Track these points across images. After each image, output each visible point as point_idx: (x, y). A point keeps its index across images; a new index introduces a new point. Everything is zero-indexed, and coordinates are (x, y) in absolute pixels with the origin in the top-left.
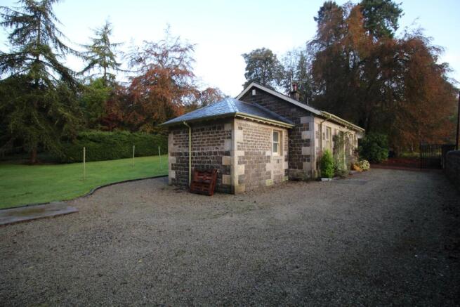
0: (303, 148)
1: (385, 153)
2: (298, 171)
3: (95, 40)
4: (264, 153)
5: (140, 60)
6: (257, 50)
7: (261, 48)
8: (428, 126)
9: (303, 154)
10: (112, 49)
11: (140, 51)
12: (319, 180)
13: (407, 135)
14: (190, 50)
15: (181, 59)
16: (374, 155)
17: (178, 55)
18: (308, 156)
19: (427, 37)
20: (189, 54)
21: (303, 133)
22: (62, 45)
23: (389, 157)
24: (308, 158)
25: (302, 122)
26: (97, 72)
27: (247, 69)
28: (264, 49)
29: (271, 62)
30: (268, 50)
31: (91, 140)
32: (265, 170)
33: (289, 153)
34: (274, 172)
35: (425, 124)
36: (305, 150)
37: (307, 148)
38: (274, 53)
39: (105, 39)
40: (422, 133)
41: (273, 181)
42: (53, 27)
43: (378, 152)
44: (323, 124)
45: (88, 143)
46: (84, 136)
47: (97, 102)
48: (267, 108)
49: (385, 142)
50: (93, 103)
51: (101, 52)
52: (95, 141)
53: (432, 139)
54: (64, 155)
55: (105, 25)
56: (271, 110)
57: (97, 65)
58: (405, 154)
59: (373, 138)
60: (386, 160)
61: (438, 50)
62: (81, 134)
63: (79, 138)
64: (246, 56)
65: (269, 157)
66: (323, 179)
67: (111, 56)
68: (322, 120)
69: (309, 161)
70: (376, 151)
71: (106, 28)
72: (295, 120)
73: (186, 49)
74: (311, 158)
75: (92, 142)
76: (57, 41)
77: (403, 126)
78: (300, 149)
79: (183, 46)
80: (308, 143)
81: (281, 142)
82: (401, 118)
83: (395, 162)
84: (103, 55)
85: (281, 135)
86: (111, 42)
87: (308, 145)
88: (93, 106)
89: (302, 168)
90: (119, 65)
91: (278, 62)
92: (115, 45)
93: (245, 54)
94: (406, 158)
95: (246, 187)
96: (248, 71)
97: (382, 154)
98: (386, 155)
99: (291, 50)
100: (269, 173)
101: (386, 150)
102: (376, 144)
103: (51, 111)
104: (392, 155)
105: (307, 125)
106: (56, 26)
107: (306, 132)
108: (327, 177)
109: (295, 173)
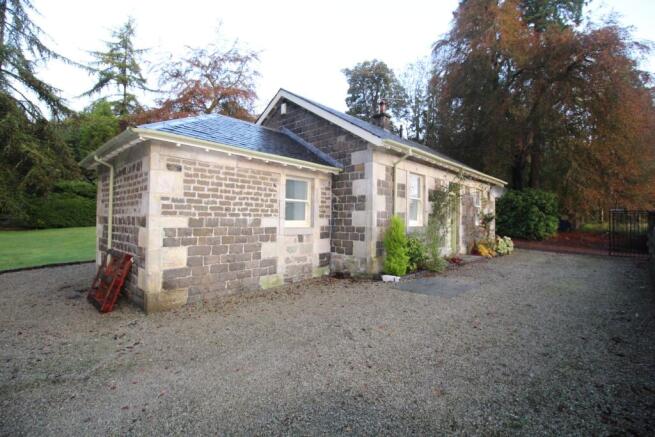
0: (355, 213)
1: (551, 224)
2: (345, 257)
3: (110, 45)
4: (257, 222)
5: (178, 75)
6: (366, 63)
7: (370, 60)
8: (625, 178)
9: (353, 224)
10: (136, 57)
11: (176, 59)
12: (377, 278)
13: (589, 193)
14: (253, 58)
15: (239, 73)
16: (532, 227)
17: (234, 66)
18: (361, 230)
19: (625, 26)
20: (252, 65)
21: (356, 183)
22: (42, 48)
23: (559, 229)
24: (361, 233)
25: (353, 163)
26: (113, 93)
27: (349, 92)
28: (375, 61)
29: (386, 81)
30: (381, 63)
31: (78, 194)
32: (258, 256)
33: (332, 222)
34: (287, 260)
35: (621, 176)
36: (358, 218)
37: (360, 212)
38: (389, 67)
39: (125, 43)
40: (616, 191)
41: (282, 278)
42: (26, 18)
43: (539, 221)
44: (397, 166)
45: (73, 197)
46: (68, 187)
47: (98, 136)
48: (301, 136)
49: (552, 205)
50: (93, 137)
51: (120, 63)
52: (85, 196)
53: (632, 201)
54: (27, 216)
55: (127, 22)
56: (307, 141)
57: (113, 82)
58: (590, 226)
59: (533, 198)
60: (555, 234)
61: (643, 47)
62: (62, 183)
63: (57, 190)
64: (348, 72)
65: (273, 230)
66: (386, 278)
67: (135, 68)
68: (396, 159)
69: (362, 239)
70: (537, 219)
71: (128, 27)
72: (343, 157)
73: (247, 58)
74: (367, 234)
75: (79, 197)
76: (33, 41)
77: (583, 179)
78: (350, 215)
79: (243, 54)
80: (361, 202)
81: (312, 202)
82: (579, 165)
83: (570, 238)
84: (123, 68)
85: (313, 188)
86: (135, 48)
87: (362, 208)
88: (92, 142)
89: (351, 254)
90: (144, 81)
91: (396, 81)
92: (140, 51)
93: (347, 70)
94: (588, 232)
95: (190, 293)
96: (350, 95)
97: (548, 225)
98: (554, 226)
99: (414, 62)
100: (272, 262)
101: (553, 218)
102: (536, 209)
103: (9, 146)
104: (564, 227)
105: (362, 167)
106: (30, 17)
107: (360, 181)
108: (393, 273)
109: (340, 261)
